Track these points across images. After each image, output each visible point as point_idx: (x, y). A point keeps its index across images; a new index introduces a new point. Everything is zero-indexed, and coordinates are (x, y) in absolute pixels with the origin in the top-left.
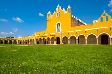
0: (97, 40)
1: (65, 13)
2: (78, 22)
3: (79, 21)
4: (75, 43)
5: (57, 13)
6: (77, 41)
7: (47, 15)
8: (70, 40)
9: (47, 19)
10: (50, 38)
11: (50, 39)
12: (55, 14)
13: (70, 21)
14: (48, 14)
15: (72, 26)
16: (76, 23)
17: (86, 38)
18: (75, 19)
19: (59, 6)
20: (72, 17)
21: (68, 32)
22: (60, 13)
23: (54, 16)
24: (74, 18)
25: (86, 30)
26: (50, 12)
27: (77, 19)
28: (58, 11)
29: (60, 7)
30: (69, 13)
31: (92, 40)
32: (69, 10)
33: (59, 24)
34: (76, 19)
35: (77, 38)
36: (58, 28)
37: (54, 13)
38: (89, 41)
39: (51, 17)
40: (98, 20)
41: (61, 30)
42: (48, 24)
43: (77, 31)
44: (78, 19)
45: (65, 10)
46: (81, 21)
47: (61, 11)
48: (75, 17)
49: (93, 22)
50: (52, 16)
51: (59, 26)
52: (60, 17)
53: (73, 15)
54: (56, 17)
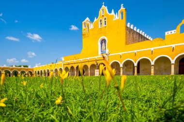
0: (173, 67)
1: (114, 20)
2: (137, 36)
3: (141, 33)
4: (132, 73)
5: (101, 21)
6: (136, 69)
7: (83, 25)
8: (123, 68)
9: (83, 32)
10: (89, 65)
11: (89, 67)
12: (97, 21)
13: (125, 34)
14: (85, 23)
15: (127, 43)
16: (134, 37)
17: (153, 63)
18: (133, 30)
19: (103, 6)
20: (128, 26)
21: (121, 53)
22: (105, 19)
23: (96, 26)
24: (132, 28)
25: (152, 49)
26: (87, 19)
27: (137, 29)
28: (103, 16)
29: (106, 8)
30: (122, 18)
31: (163, 66)
32: (122, 13)
33: (103, 41)
34: (135, 30)
35: (136, 65)
36: (103, 47)
37: (95, 20)
38: (157, 68)
39: (90, 28)
40: (175, 30)
41: (107, 51)
42: (84, 40)
43: (136, 51)
44: (138, 31)
45: (115, 14)
46: (143, 35)
47: (107, 15)
48: (134, 27)
49: (166, 34)
50: (91, 26)
51: (103, 44)
52: (105, 27)
53: (129, 24)
54: (100, 27)
